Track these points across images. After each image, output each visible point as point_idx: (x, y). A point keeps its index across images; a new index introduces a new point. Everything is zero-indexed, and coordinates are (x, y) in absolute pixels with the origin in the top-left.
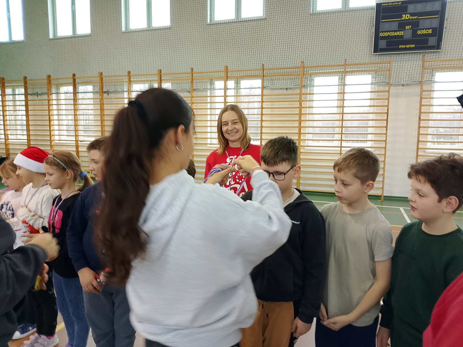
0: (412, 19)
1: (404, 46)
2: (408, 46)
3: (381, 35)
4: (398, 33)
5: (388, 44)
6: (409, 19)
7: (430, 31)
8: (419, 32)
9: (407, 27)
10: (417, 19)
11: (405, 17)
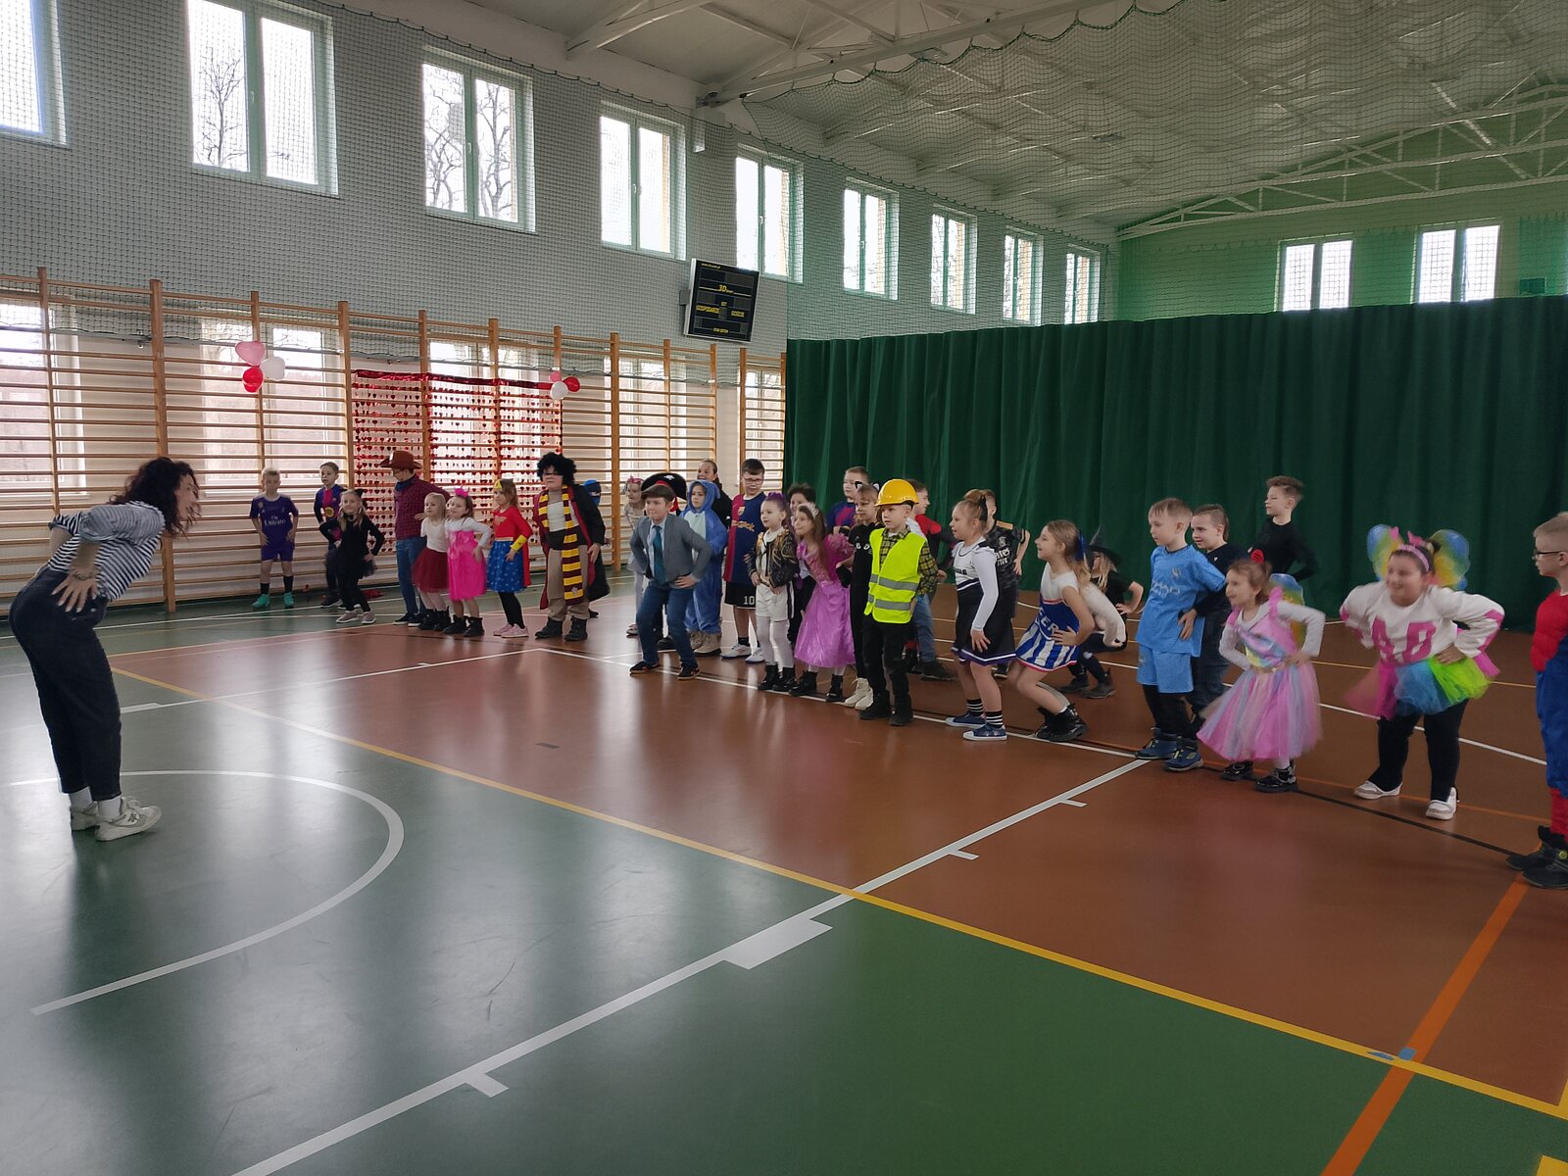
0: (728, 294)
1: (718, 330)
2: (722, 331)
3: (698, 308)
4: (713, 310)
5: (705, 323)
6: (725, 293)
7: (742, 315)
8: (733, 313)
9: (723, 304)
10: (732, 294)
11: (723, 288)
